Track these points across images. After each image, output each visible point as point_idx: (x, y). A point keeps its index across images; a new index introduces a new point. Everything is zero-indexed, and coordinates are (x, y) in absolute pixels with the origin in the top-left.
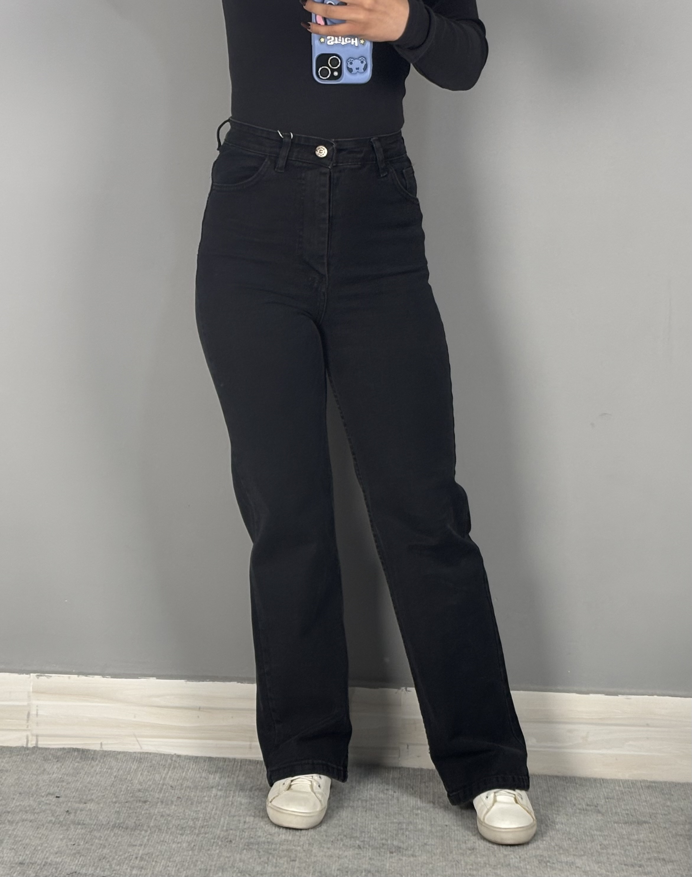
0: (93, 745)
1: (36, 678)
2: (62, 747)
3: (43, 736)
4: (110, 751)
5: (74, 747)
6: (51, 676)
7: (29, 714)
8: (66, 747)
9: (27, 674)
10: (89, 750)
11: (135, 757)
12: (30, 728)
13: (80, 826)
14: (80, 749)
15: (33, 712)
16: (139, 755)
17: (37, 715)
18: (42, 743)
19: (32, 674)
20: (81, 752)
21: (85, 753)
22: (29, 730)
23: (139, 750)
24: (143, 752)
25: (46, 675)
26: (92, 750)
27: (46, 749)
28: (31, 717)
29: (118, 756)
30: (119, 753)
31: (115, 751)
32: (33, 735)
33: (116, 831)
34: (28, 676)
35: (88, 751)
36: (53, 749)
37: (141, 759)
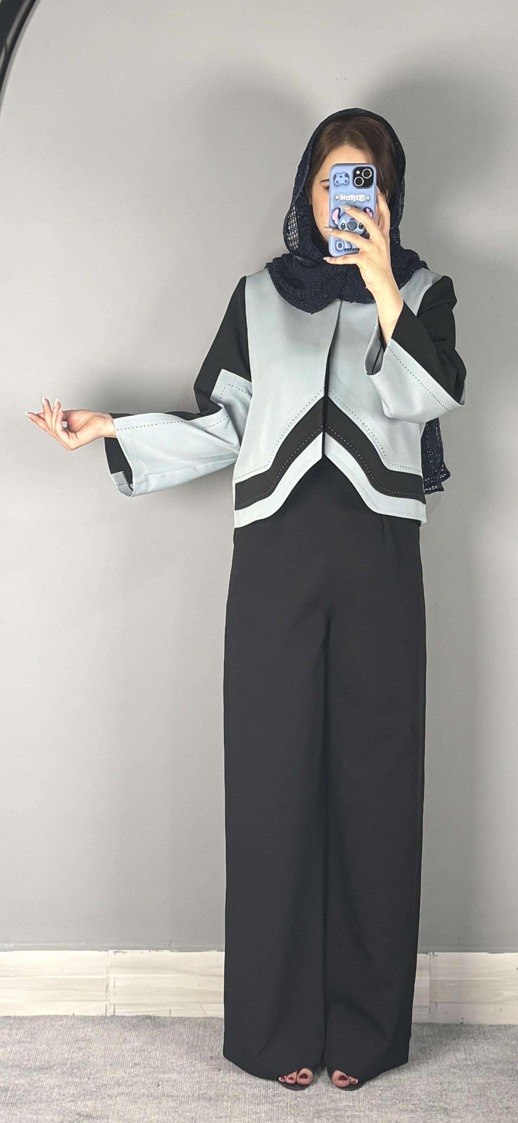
0: (163, 1013)
1: (113, 954)
2: (135, 1014)
3: (118, 1005)
4: (178, 1017)
5: (147, 1014)
6: (126, 952)
7: (107, 987)
8: (139, 1014)
9: (106, 951)
10: (160, 1017)
11: (200, 1022)
12: (108, 998)
13: (170, 1098)
14: (152, 1016)
15: (111, 984)
16: (203, 1021)
17: (114, 986)
18: (119, 1012)
19: (110, 951)
20: (153, 1019)
21: (157, 1020)
22: (108, 1000)
23: (203, 1016)
24: (207, 1017)
25: (122, 951)
26: (162, 1017)
27: (123, 1017)
28: (109, 989)
29: (185, 1023)
30: (186, 1019)
31: (182, 1018)
32: (110, 1004)
33: (202, 1103)
34: (107, 952)
35: (158, 1018)
36: (128, 1017)
37: (205, 1024)
